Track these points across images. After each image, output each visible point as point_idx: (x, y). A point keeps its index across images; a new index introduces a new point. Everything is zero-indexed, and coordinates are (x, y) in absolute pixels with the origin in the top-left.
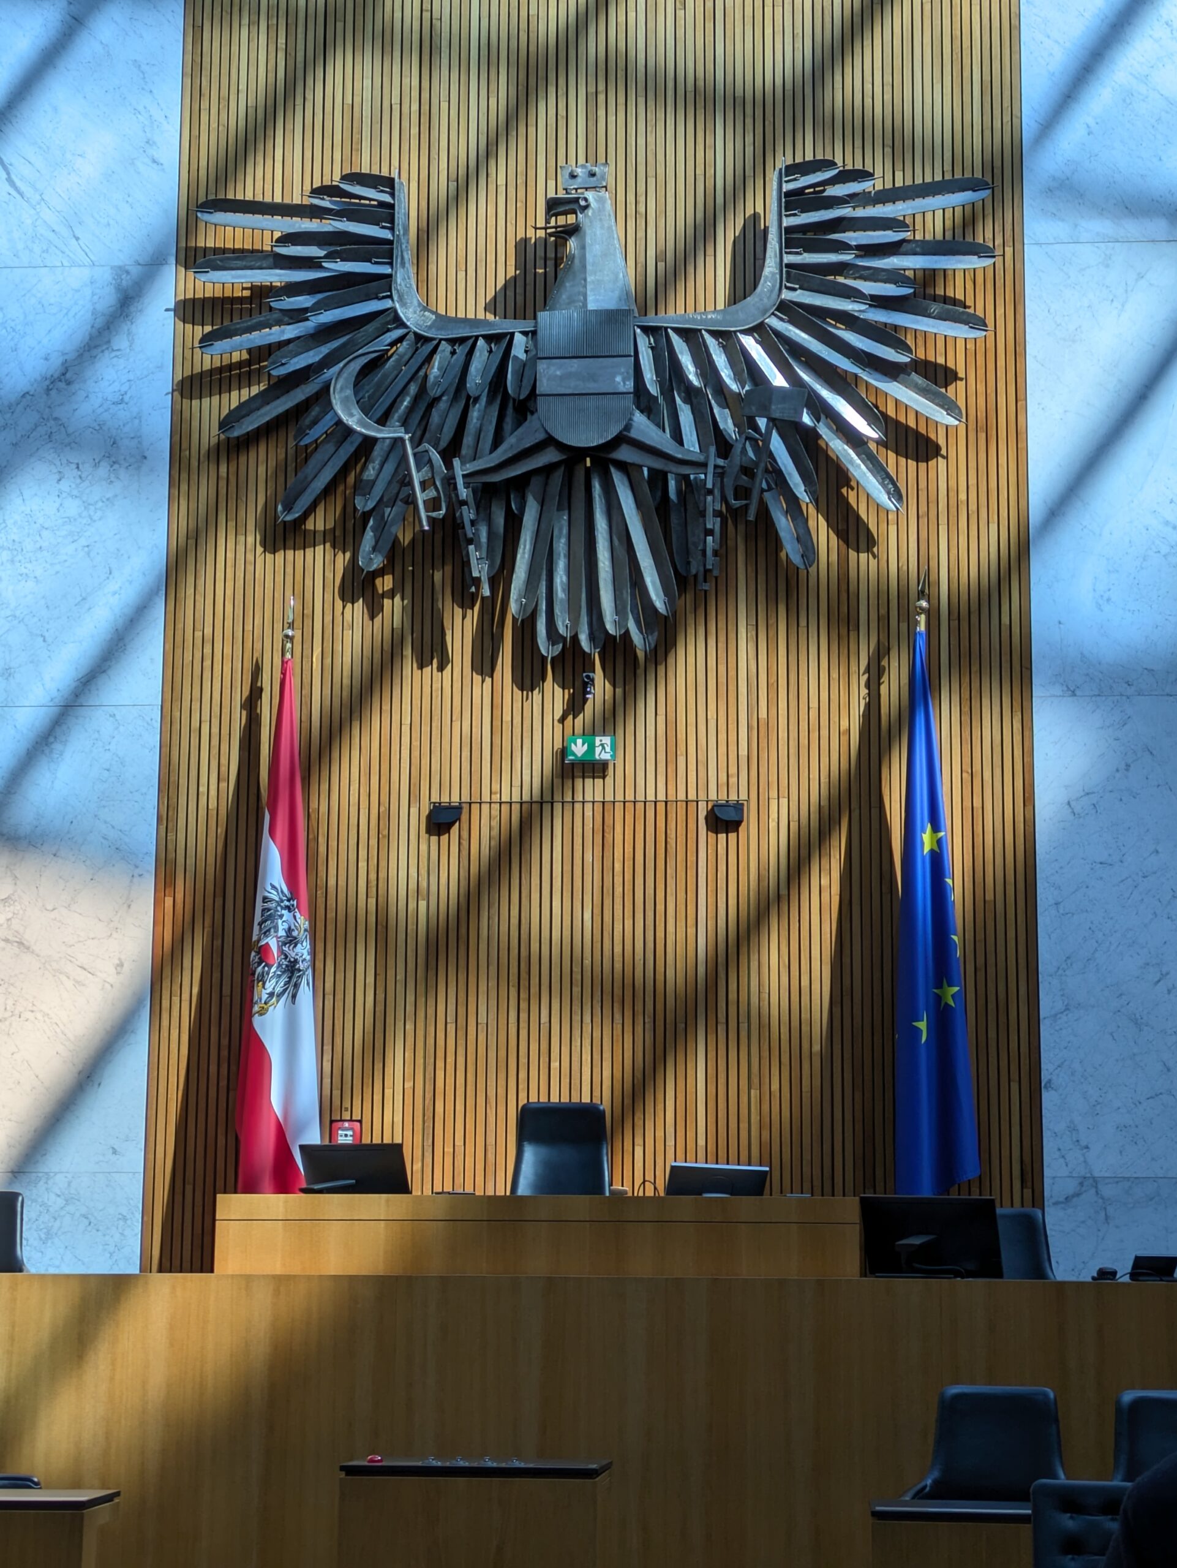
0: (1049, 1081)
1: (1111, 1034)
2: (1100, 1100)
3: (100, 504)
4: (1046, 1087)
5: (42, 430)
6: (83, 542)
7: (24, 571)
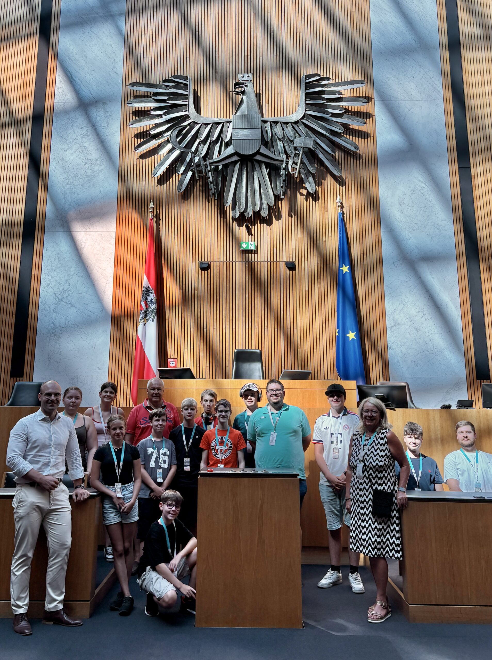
0: (390, 347)
1: (409, 333)
2: (406, 353)
3: (98, 172)
4: (389, 349)
5: (80, 149)
6: (92, 183)
7: (74, 191)
